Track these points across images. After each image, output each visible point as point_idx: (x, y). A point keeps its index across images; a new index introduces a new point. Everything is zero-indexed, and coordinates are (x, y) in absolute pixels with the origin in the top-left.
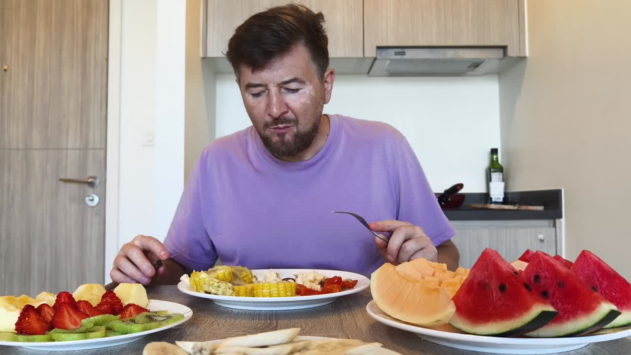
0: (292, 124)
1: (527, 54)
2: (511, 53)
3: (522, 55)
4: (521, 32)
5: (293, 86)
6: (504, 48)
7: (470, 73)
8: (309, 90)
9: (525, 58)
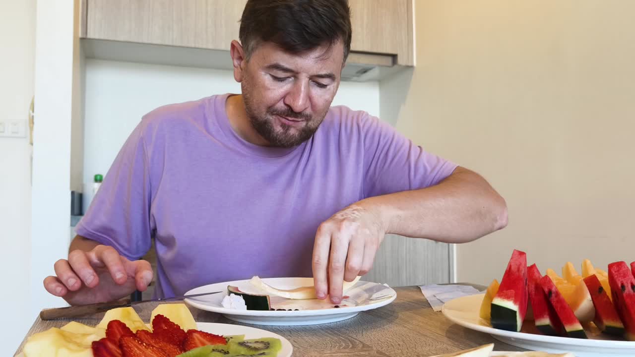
0: (304, 119)
1: (415, 64)
2: (401, 61)
3: (410, 64)
4: (410, 42)
5: (324, 81)
6: (394, 57)
7: (355, 78)
8: (334, 86)
9: (412, 67)
